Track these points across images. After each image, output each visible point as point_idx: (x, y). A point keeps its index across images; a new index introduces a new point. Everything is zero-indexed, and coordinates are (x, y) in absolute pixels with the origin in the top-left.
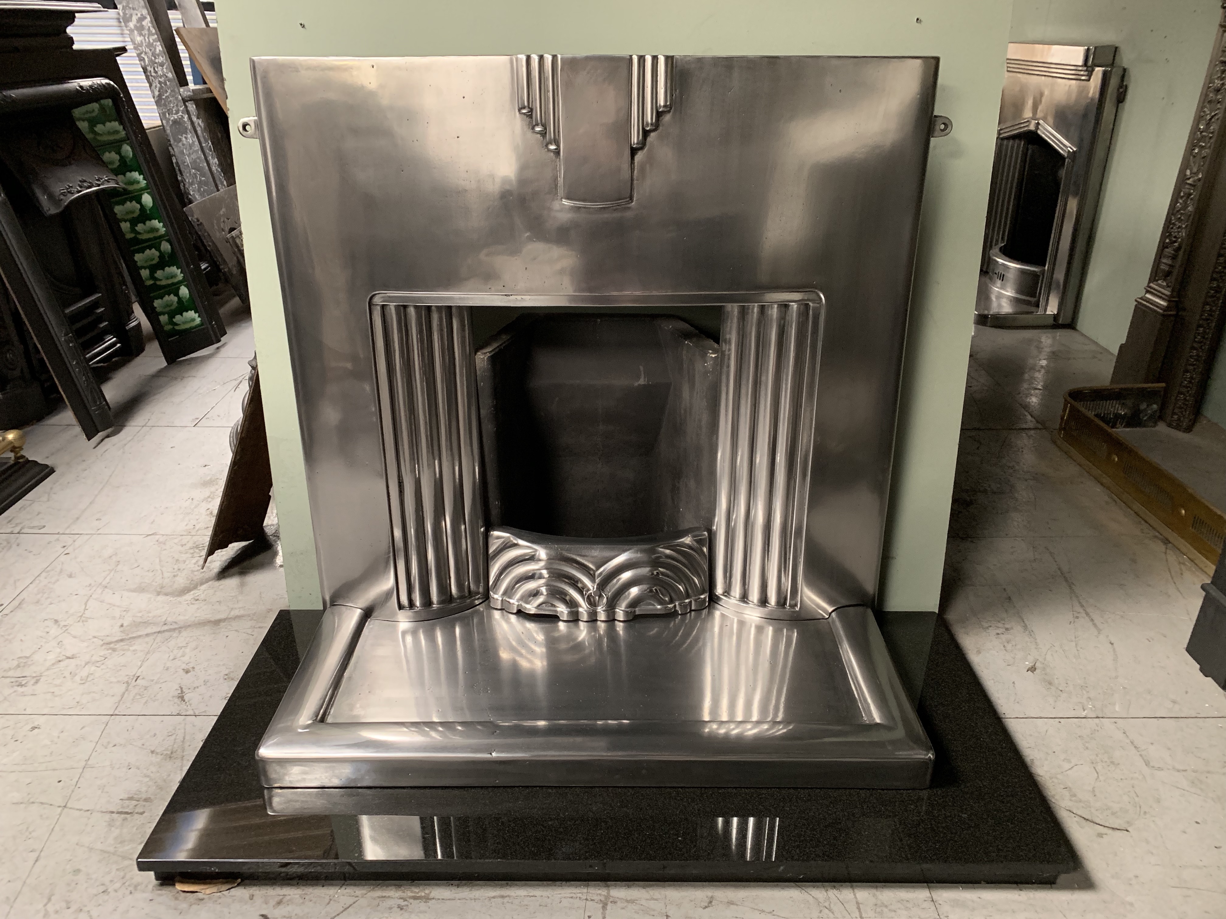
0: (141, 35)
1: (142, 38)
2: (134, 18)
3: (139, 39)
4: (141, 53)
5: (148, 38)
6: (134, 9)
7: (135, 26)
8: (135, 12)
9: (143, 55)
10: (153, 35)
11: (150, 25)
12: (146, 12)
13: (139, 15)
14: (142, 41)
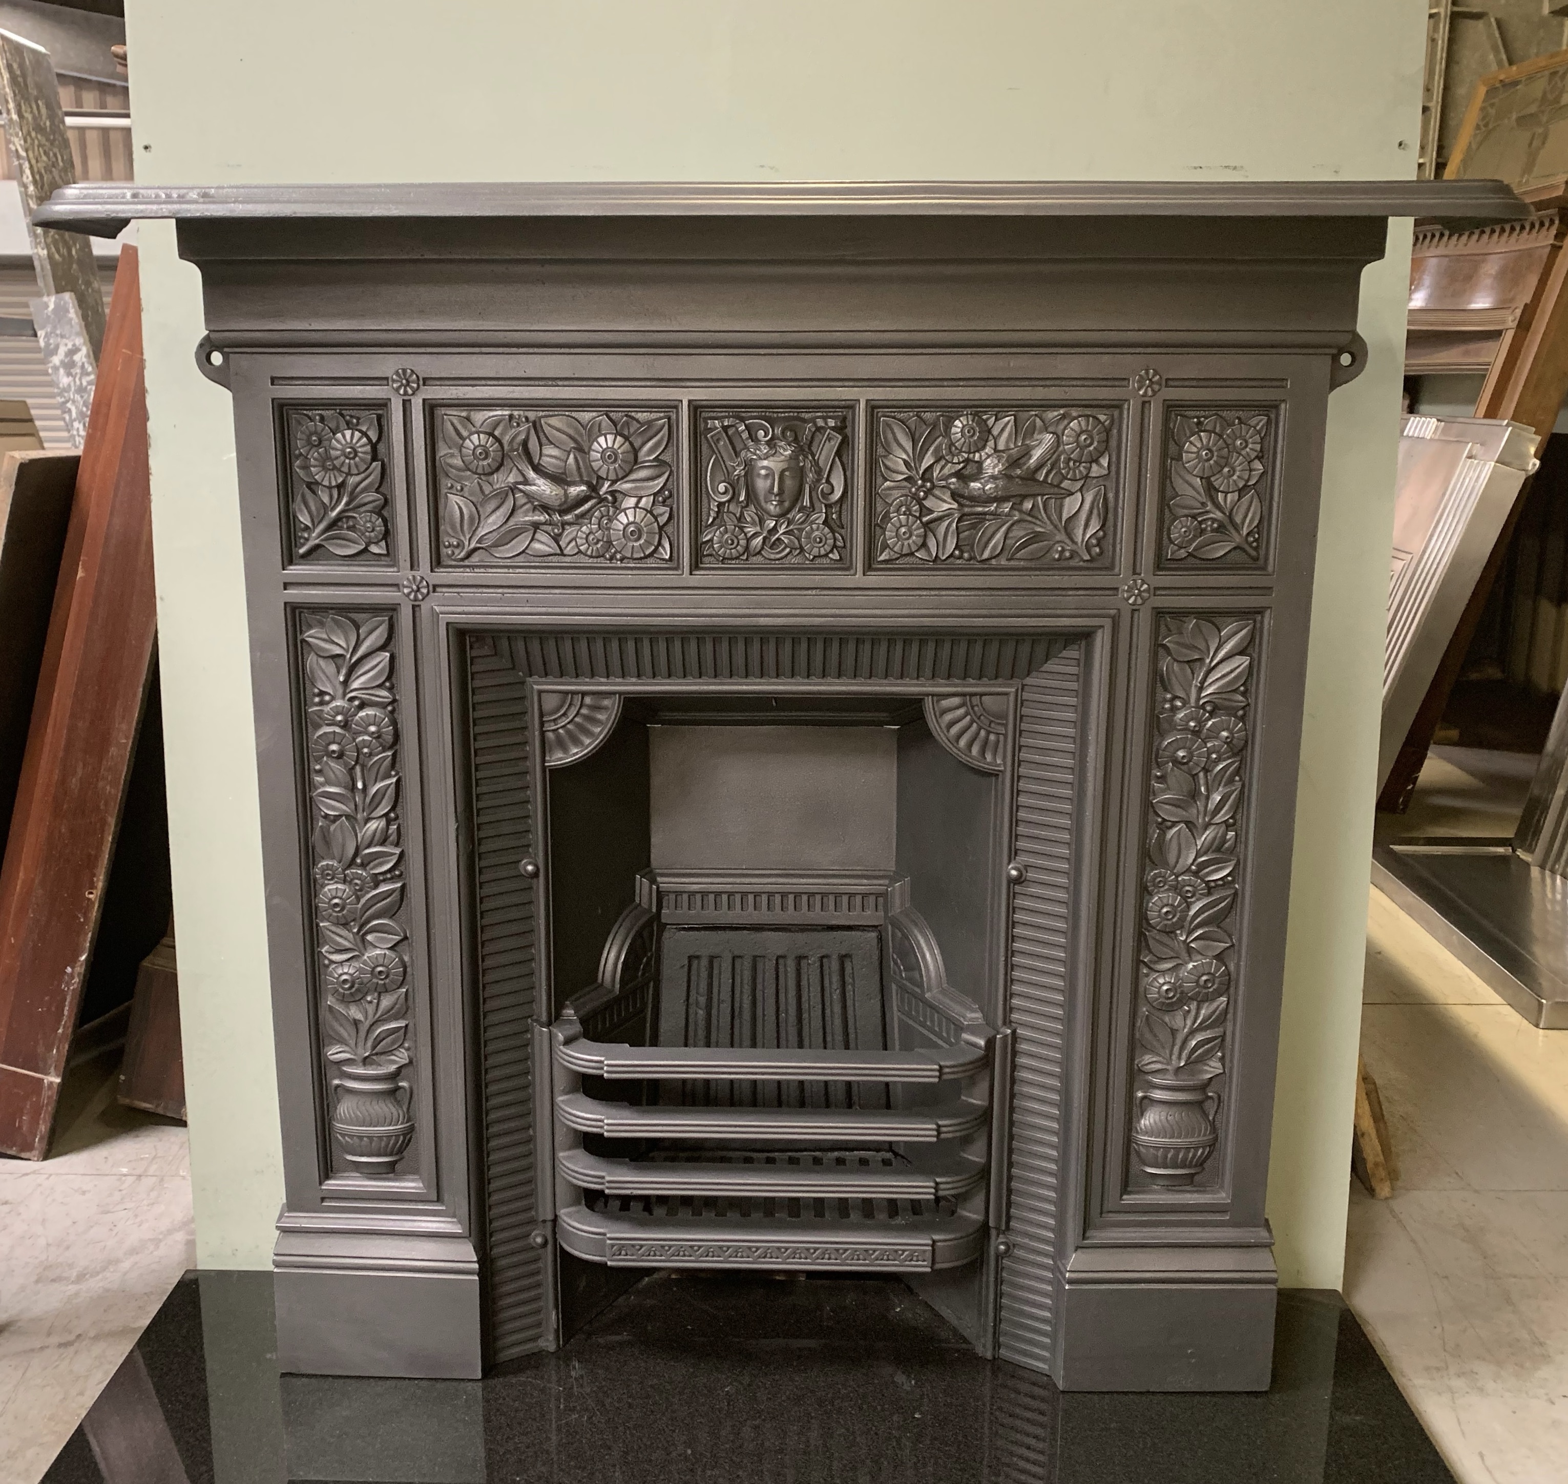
0: (69, 374)
1: (71, 378)
2: (62, 351)
3: (65, 380)
4: (67, 401)
5: (80, 379)
6: (62, 336)
7: (62, 362)
8: (65, 341)
9: (69, 405)
10: (88, 374)
11: (84, 360)
12: (82, 341)
13: (70, 346)
14: (69, 385)
